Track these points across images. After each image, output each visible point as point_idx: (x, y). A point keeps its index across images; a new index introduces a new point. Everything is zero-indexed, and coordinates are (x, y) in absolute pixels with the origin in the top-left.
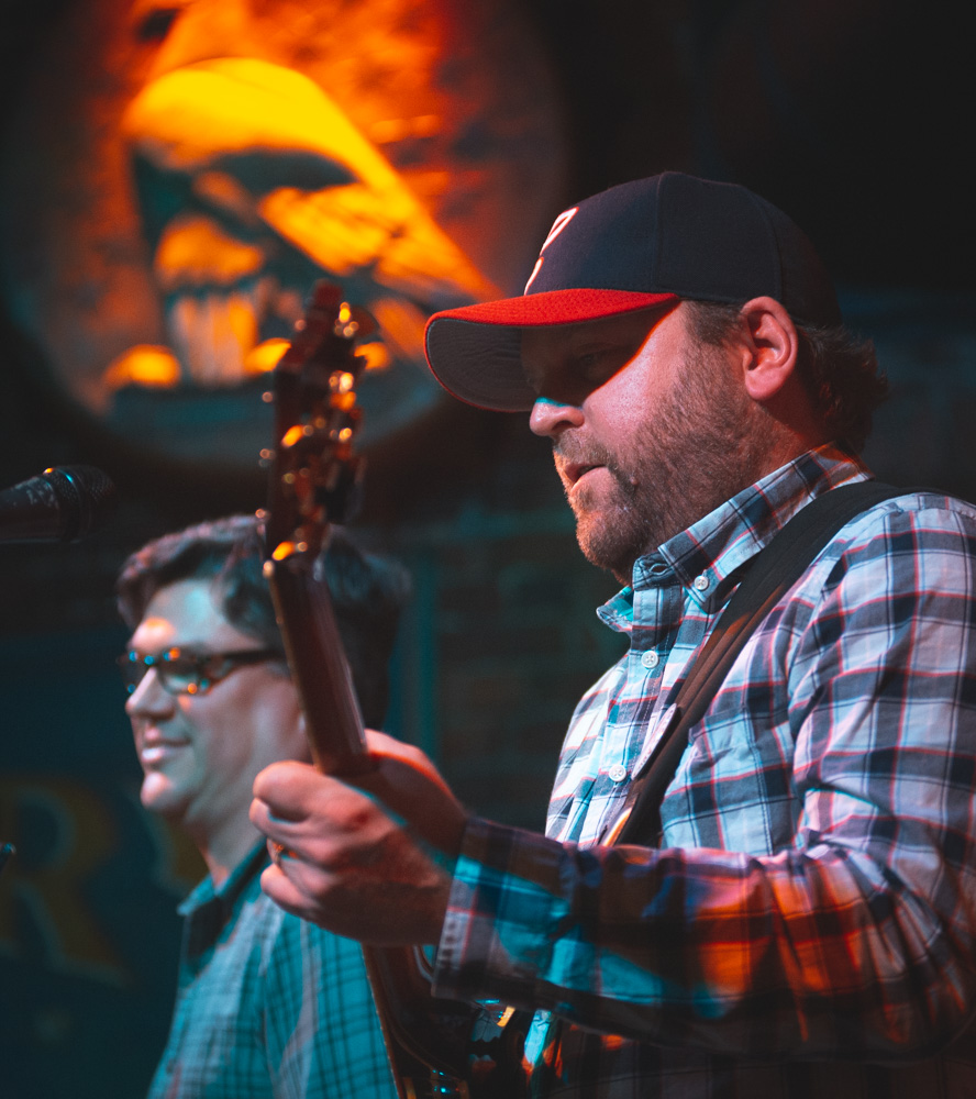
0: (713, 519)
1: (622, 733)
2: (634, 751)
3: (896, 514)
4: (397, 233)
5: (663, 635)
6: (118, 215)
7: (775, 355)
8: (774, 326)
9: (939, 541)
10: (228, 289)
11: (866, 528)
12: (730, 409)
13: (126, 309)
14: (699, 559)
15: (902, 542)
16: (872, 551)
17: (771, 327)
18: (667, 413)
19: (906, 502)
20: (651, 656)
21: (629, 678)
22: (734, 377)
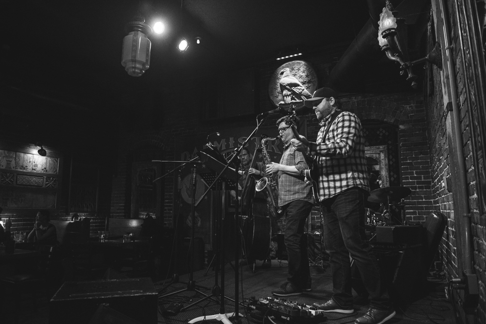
0: (328, 116)
1: (322, 133)
2: (323, 135)
3: (343, 114)
4: (303, 90)
5: (324, 125)
6: (279, 89)
7: (332, 102)
8: (333, 99)
9: (346, 115)
10: (288, 96)
11: (341, 115)
12: (329, 106)
13: (280, 97)
14: (327, 120)
15: (343, 116)
16: (341, 117)
17: (332, 99)
18: (324, 107)
19: (343, 112)
20: (324, 127)
21: (322, 129)
22: (329, 104)
